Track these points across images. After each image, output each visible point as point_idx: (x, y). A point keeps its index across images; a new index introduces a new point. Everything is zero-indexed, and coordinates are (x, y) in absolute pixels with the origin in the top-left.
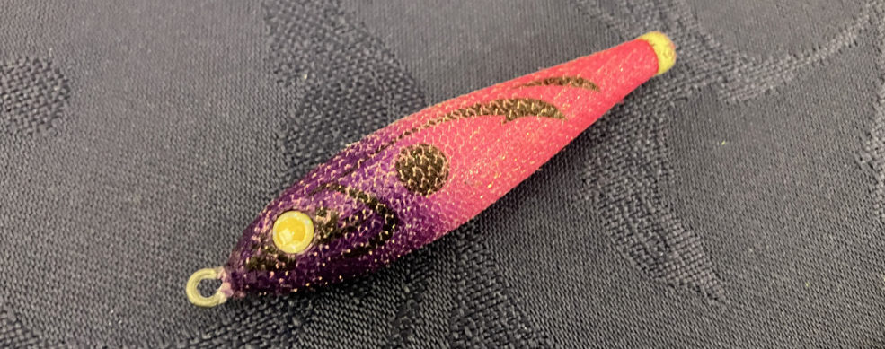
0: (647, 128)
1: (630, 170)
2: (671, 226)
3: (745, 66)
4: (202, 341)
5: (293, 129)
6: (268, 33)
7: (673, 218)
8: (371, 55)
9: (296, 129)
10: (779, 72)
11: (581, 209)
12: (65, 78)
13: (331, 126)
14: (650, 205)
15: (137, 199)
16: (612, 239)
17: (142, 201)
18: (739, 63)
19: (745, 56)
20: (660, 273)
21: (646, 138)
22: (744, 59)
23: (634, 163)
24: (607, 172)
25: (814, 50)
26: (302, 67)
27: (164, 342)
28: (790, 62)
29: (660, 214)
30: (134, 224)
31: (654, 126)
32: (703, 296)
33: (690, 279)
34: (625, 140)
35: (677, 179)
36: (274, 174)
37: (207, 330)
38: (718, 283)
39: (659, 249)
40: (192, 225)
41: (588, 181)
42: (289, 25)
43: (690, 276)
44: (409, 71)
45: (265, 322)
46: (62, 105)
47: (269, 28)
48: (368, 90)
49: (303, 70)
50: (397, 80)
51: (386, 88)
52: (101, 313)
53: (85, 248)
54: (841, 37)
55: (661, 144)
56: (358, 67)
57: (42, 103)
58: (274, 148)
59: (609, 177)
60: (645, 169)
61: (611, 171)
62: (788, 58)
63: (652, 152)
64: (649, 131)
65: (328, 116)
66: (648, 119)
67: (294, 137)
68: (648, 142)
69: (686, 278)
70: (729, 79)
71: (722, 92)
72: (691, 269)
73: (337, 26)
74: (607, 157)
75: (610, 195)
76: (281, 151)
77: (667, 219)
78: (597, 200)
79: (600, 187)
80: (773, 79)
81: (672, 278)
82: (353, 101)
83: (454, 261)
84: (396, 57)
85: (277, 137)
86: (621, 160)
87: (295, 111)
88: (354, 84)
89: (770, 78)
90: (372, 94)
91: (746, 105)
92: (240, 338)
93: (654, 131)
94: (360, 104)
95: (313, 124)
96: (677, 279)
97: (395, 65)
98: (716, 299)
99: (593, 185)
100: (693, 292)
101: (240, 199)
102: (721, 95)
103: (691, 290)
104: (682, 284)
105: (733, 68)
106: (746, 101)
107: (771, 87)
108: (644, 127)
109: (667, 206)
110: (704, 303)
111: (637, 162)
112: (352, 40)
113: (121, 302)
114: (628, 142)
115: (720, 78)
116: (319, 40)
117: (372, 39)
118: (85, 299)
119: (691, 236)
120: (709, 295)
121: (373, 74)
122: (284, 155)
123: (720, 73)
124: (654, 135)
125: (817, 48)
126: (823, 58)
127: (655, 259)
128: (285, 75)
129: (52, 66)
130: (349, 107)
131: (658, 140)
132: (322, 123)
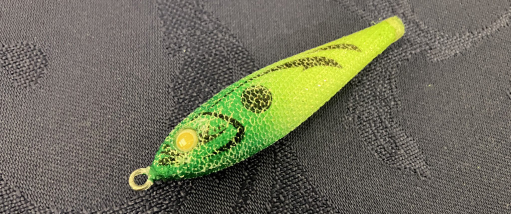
0: (385, 77)
1: (375, 102)
2: (399, 134)
3: (442, 40)
4: (129, 206)
5: (178, 82)
6: (162, 25)
7: (400, 130)
8: (223, 37)
9: (180, 82)
10: (462, 43)
11: (347, 126)
12: (44, 54)
13: (200, 79)
14: (387, 123)
15: (89, 124)
16: (365, 142)
17: (91, 126)
18: (438, 38)
19: (442, 34)
20: (393, 162)
21: (385, 83)
22: (442, 36)
23: (378, 98)
24: (362, 103)
25: (483, 29)
26: (182, 45)
27: (106, 207)
28: (469, 37)
29: (392, 128)
30: (87, 139)
31: (389, 76)
32: (418, 175)
33: (410, 165)
34: (372, 85)
35: (403, 107)
36: (167, 108)
37: (131, 200)
38: (427, 167)
39: (392, 148)
40: (121, 139)
41: (351, 109)
42: (174, 20)
43: (410, 164)
44: (245, 46)
45: (165, 194)
46: (43, 70)
47: (162, 22)
48: (221, 58)
49: (183, 47)
50: (238, 52)
51: (232, 57)
52: (70, 190)
53: (59, 153)
54: (499, 21)
55: (393, 86)
56: (215, 45)
57: (31, 69)
58: (167, 93)
59: (363, 106)
60: (384, 102)
61: (364, 103)
62: (468, 34)
63: (388, 92)
64: (386, 79)
65: (198, 74)
66: (386, 72)
67: (179, 86)
68: (386, 86)
69: (408, 164)
70: (433, 48)
71: (428, 55)
72: (411, 160)
73: (202, 20)
74: (361, 95)
75: (364, 117)
76: (171, 95)
77: (397, 131)
78: (356, 120)
79: (358, 112)
80: (459, 47)
81: (400, 165)
82: (213, 64)
83: (273, 157)
84: (237, 38)
85: (169, 87)
86: (370, 96)
87: (179, 71)
88: (213, 55)
89: (457, 46)
90: (224, 60)
91: (443, 63)
92: (150, 204)
93: (389, 79)
94: (216, 66)
95: (190, 79)
96: (403, 165)
97: (237, 43)
98: (425, 177)
99: (353, 111)
100: (412, 173)
101: (148, 123)
102: (428, 57)
103: (411, 171)
104: (406, 168)
105: (435, 42)
106: (442, 61)
107: (458, 52)
108: (383, 77)
109: (397, 123)
110: (418, 179)
111: (379, 97)
112: (211, 28)
113: (81, 184)
114: (374, 85)
115: (428, 47)
116: (192, 29)
117: (223, 28)
118: (60, 183)
119: (411, 140)
120: (421, 174)
121: (224, 48)
122: (173, 97)
123: (427, 44)
124: (389, 81)
125: (485, 28)
126: (489, 34)
127: (390, 154)
128: (172, 50)
129: (36, 47)
130: (210, 68)
131: (392, 84)
132: (195, 78)
